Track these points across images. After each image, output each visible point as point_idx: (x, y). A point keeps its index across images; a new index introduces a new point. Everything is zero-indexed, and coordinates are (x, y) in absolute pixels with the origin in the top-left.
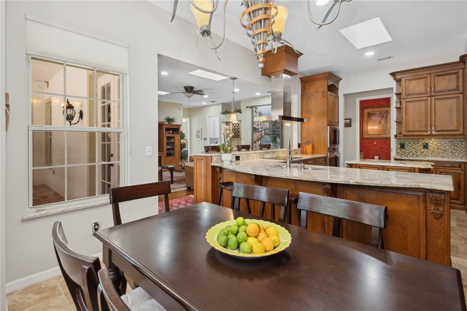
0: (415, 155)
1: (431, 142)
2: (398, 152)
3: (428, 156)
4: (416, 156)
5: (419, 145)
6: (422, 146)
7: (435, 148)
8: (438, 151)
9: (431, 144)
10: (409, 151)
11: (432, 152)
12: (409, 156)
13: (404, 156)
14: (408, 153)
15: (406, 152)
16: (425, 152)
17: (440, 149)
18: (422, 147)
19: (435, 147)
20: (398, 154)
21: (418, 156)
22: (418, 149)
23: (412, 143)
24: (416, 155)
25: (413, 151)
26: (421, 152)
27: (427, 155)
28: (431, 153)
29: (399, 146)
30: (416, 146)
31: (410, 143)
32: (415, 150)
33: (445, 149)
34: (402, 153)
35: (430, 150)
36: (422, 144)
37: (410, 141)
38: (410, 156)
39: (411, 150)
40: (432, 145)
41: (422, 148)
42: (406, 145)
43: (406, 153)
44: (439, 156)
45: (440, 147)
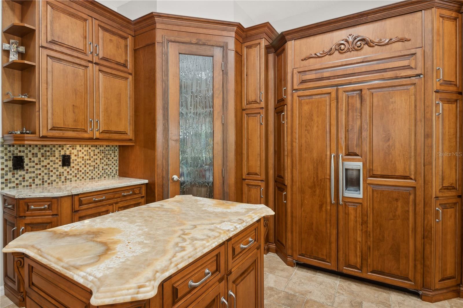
0: (46, 181)
1: (75, 152)
2: (6, 180)
3: (71, 181)
4: (49, 184)
5: (54, 159)
6: (60, 161)
7: (81, 165)
8: (85, 169)
9: (75, 155)
10: (33, 175)
11: (76, 172)
12: (34, 186)
13: (24, 186)
14: (31, 180)
15: (27, 177)
16: (65, 174)
17: (88, 164)
18: (60, 163)
19: (81, 162)
20: (6, 186)
21: (52, 183)
22: (51, 169)
23: (39, 155)
24: (49, 181)
25: (43, 174)
26: (58, 173)
27: (68, 179)
28: (76, 174)
29: (10, 164)
30: (48, 161)
31: (37, 156)
32: (46, 171)
33: (94, 164)
34: (17, 182)
35: (73, 167)
36: (60, 156)
37: (36, 150)
38: (37, 185)
39: (39, 172)
40: (76, 158)
41: (60, 166)
42: (26, 160)
43: (27, 181)
44: (88, 177)
45: (87, 162)
